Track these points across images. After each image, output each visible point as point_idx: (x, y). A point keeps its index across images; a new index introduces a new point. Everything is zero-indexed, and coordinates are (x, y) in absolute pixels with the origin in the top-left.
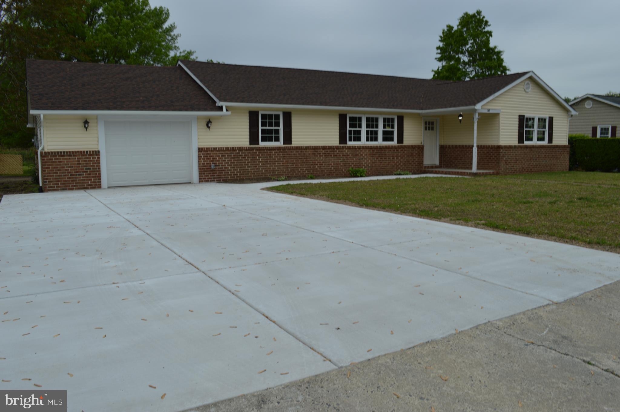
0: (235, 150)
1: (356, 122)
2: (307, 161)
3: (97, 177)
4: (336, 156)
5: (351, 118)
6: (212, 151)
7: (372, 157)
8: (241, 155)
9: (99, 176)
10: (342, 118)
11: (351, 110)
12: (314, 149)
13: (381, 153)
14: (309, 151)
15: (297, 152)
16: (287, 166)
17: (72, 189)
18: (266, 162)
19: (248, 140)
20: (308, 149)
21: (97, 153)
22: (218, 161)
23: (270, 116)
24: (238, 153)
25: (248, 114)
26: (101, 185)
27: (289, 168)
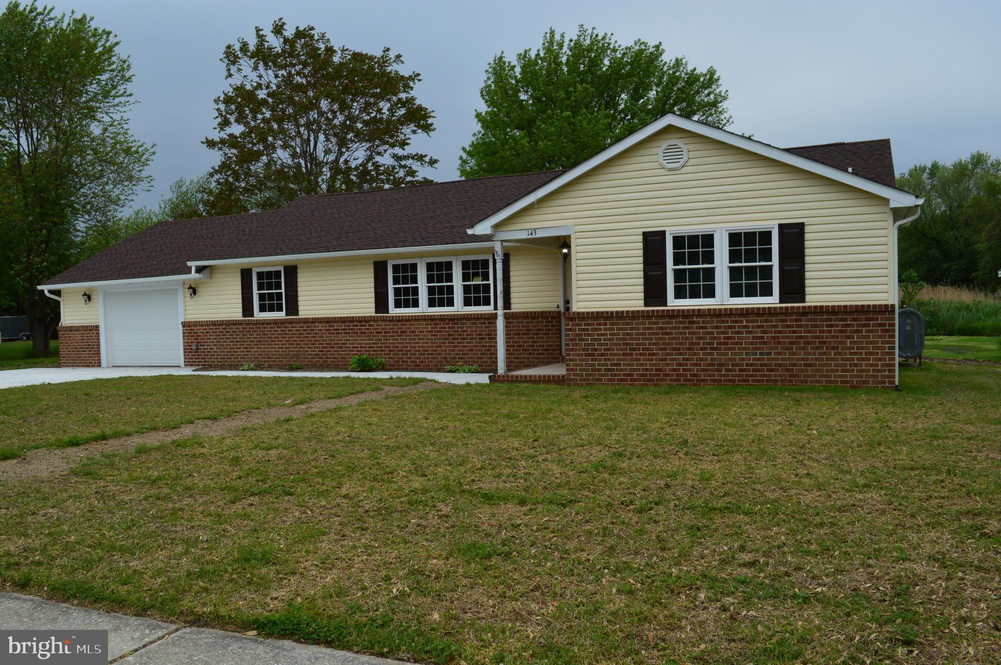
0: (220, 325)
1: (406, 272)
2: (317, 341)
3: (97, 354)
4: (365, 333)
5: (396, 268)
6: (196, 326)
7: (434, 335)
8: (228, 332)
9: (99, 353)
10: (380, 268)
11: (395, 254)
12: (327, 322)
13: (452, 328)
14: (320, 326)
15: (302, 327)
16: (288, 348)
17: (78, 366)
18: (259, 341)
19: (241, 310)
20: (319, 322)
21: (97, 328)
22: (203, 339)
23: (269, 274)
24: (224, 329)
25: (239, 274)
26: (100, 363)
27: (291, 351)
